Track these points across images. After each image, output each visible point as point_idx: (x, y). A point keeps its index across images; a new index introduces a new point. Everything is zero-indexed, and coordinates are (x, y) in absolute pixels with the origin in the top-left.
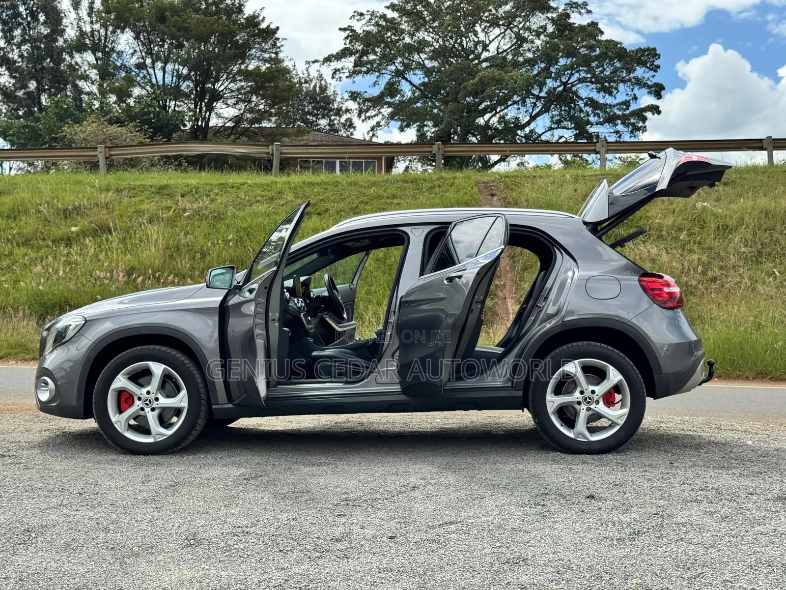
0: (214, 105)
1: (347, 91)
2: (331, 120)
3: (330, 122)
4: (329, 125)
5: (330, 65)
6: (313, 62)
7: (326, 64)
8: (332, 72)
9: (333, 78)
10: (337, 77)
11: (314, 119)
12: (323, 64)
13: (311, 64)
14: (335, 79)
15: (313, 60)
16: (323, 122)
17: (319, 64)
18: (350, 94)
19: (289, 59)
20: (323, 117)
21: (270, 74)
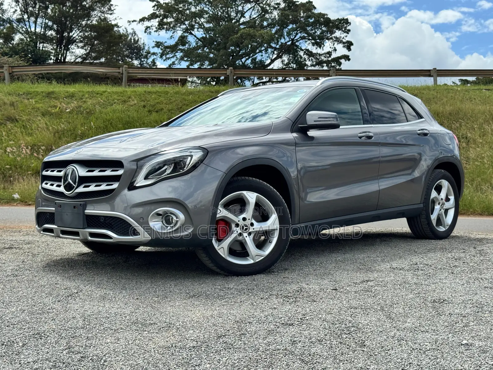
0: (69, 47)
1: (153, 41)
2: (141, 61)
3: (141, 62)
4: (140, 64)
5: (143, 24)
6: (133, 21)
7: (141, 23)
8: (144, 29)
9: (145, 32)
10: (148, 32)
11: (130, 60)
12: (139, 23)
13: (131, 22)
14: (146, 33)
15: (132, 20)
16: (136, 63)
17: (136, 23)
18: (156, 43)
19: (119, 18)
20: (136, 59)
21: (108, 28)
